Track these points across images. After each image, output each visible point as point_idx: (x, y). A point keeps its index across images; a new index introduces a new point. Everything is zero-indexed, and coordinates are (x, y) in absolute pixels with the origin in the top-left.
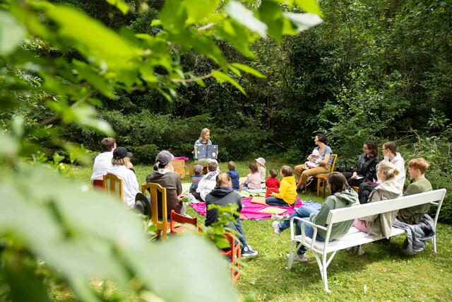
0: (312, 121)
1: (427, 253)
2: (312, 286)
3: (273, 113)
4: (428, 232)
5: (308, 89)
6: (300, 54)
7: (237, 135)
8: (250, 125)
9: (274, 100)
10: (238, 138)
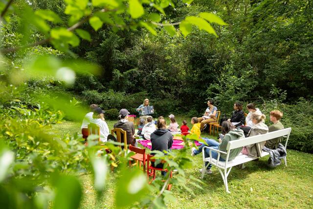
0: (203, 94)
1: (282, 167)
2: (218, 189)
3: (180, 91)
4: (282, 154)
5: (200, 77)
6: (195, 58)
7: (162, 103)
8: (168, 98)
9: (181, 84)
10: (162, 104)
